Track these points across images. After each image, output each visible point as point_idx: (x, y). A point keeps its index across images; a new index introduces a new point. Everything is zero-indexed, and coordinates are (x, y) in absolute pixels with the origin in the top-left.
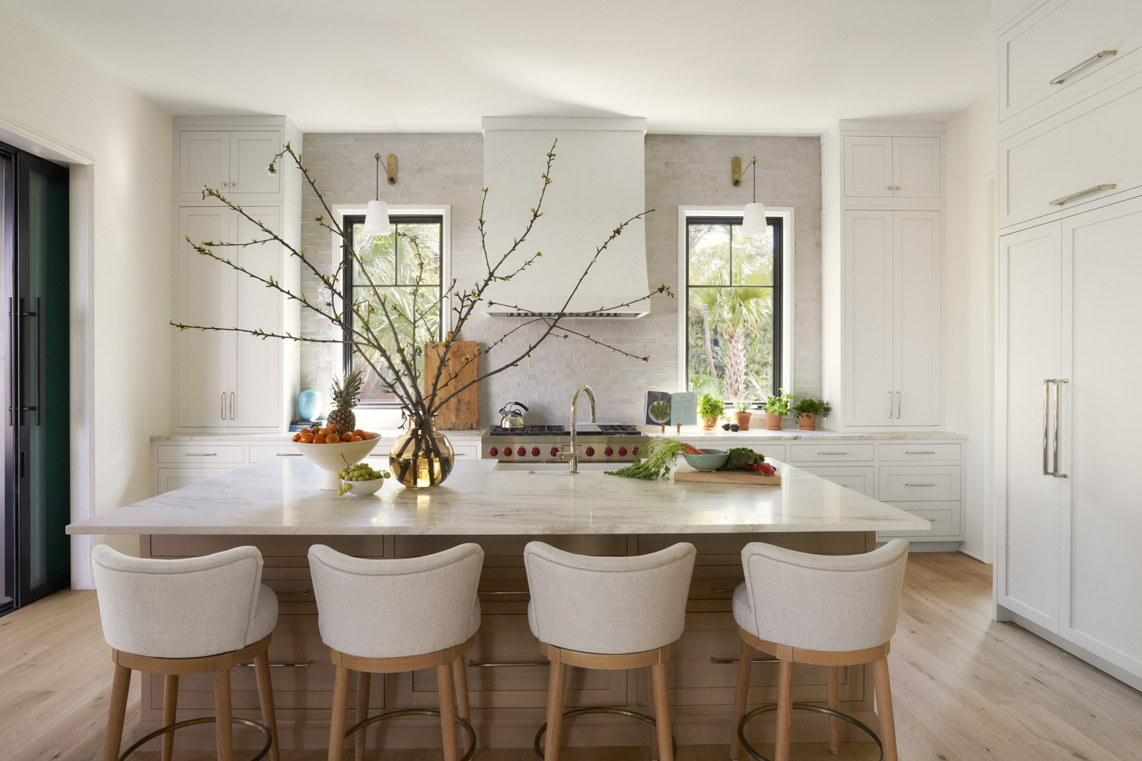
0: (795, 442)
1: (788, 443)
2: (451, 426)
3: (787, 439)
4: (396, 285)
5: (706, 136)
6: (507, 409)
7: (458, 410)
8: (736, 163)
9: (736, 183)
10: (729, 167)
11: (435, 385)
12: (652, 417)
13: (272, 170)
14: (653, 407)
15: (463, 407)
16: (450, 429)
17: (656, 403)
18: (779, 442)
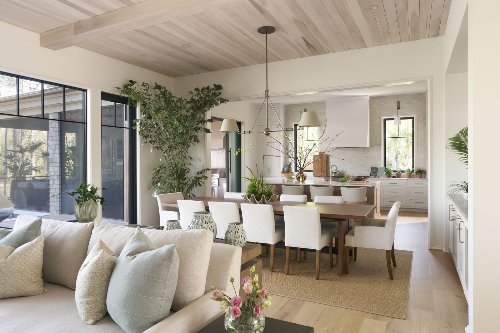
0: (407, 180)
1: (406, 181)
2: (320, 176)
3: (405, 180)
4: (307, 141)
5: (389, 96)
6: (333, 172)
7: (321, 172)
8: (399, 103)
9: (398, 108)
10: (396, 104)
11: (304, 164)
12: (372, 174)
13: (277, 127)
14: (372, 171)
15: (323, 171)
16: (320, 177)
17: (373, 170)
18: (402, 180)
